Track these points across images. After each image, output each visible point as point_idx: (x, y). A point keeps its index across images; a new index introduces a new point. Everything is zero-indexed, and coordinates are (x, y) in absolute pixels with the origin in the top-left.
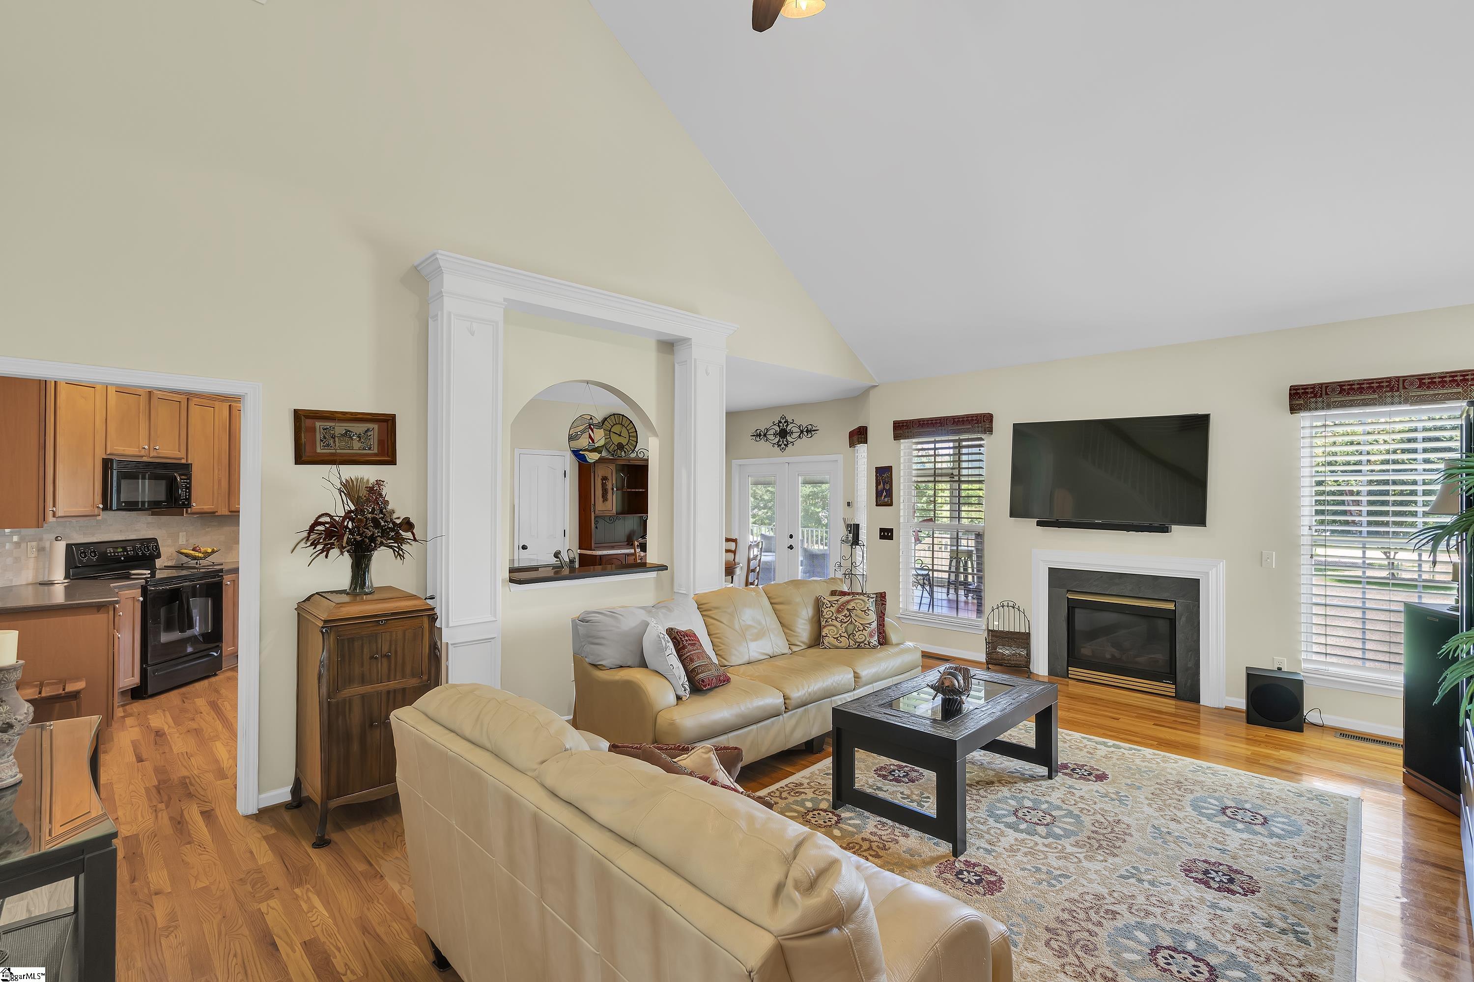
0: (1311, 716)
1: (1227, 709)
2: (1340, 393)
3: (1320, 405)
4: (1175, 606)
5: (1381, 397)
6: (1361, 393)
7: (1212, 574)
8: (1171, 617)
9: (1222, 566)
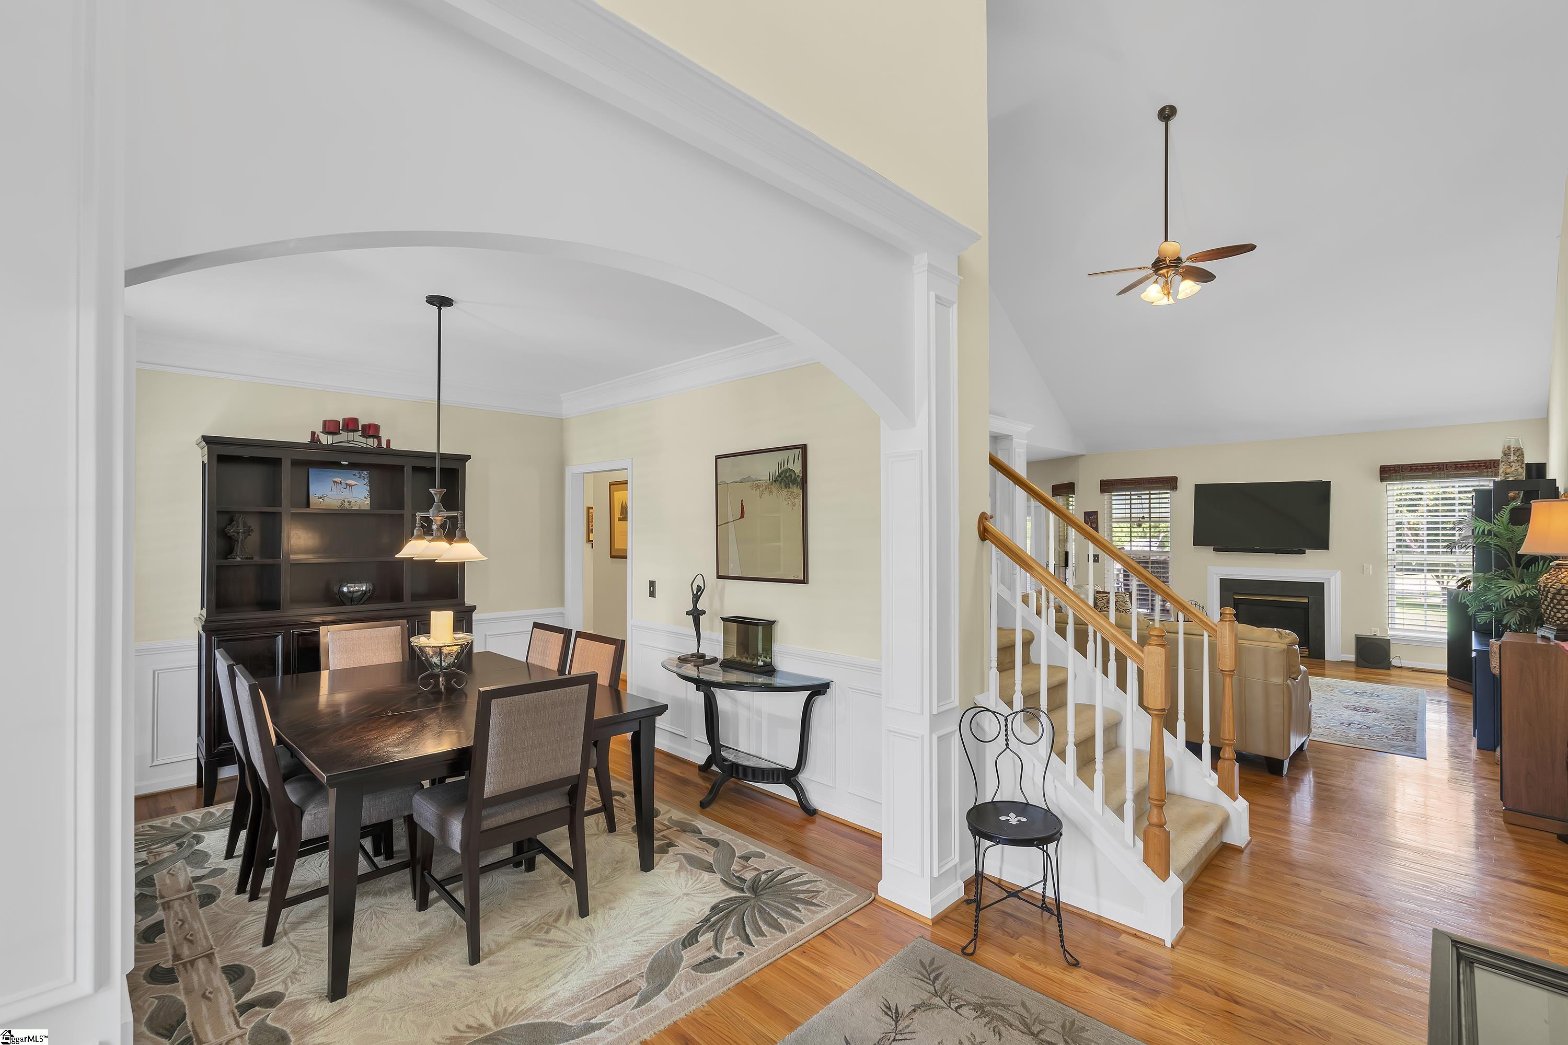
0: (1395, 662)
1: (1342, 661)
2: (1410, 471)
3: (1398, 477)
4: (1308, 600)
5: (1433, 474)
6: (1422, 471)
7: (1332, 579)
8: (1305, 608)
9: (1339, 573)
